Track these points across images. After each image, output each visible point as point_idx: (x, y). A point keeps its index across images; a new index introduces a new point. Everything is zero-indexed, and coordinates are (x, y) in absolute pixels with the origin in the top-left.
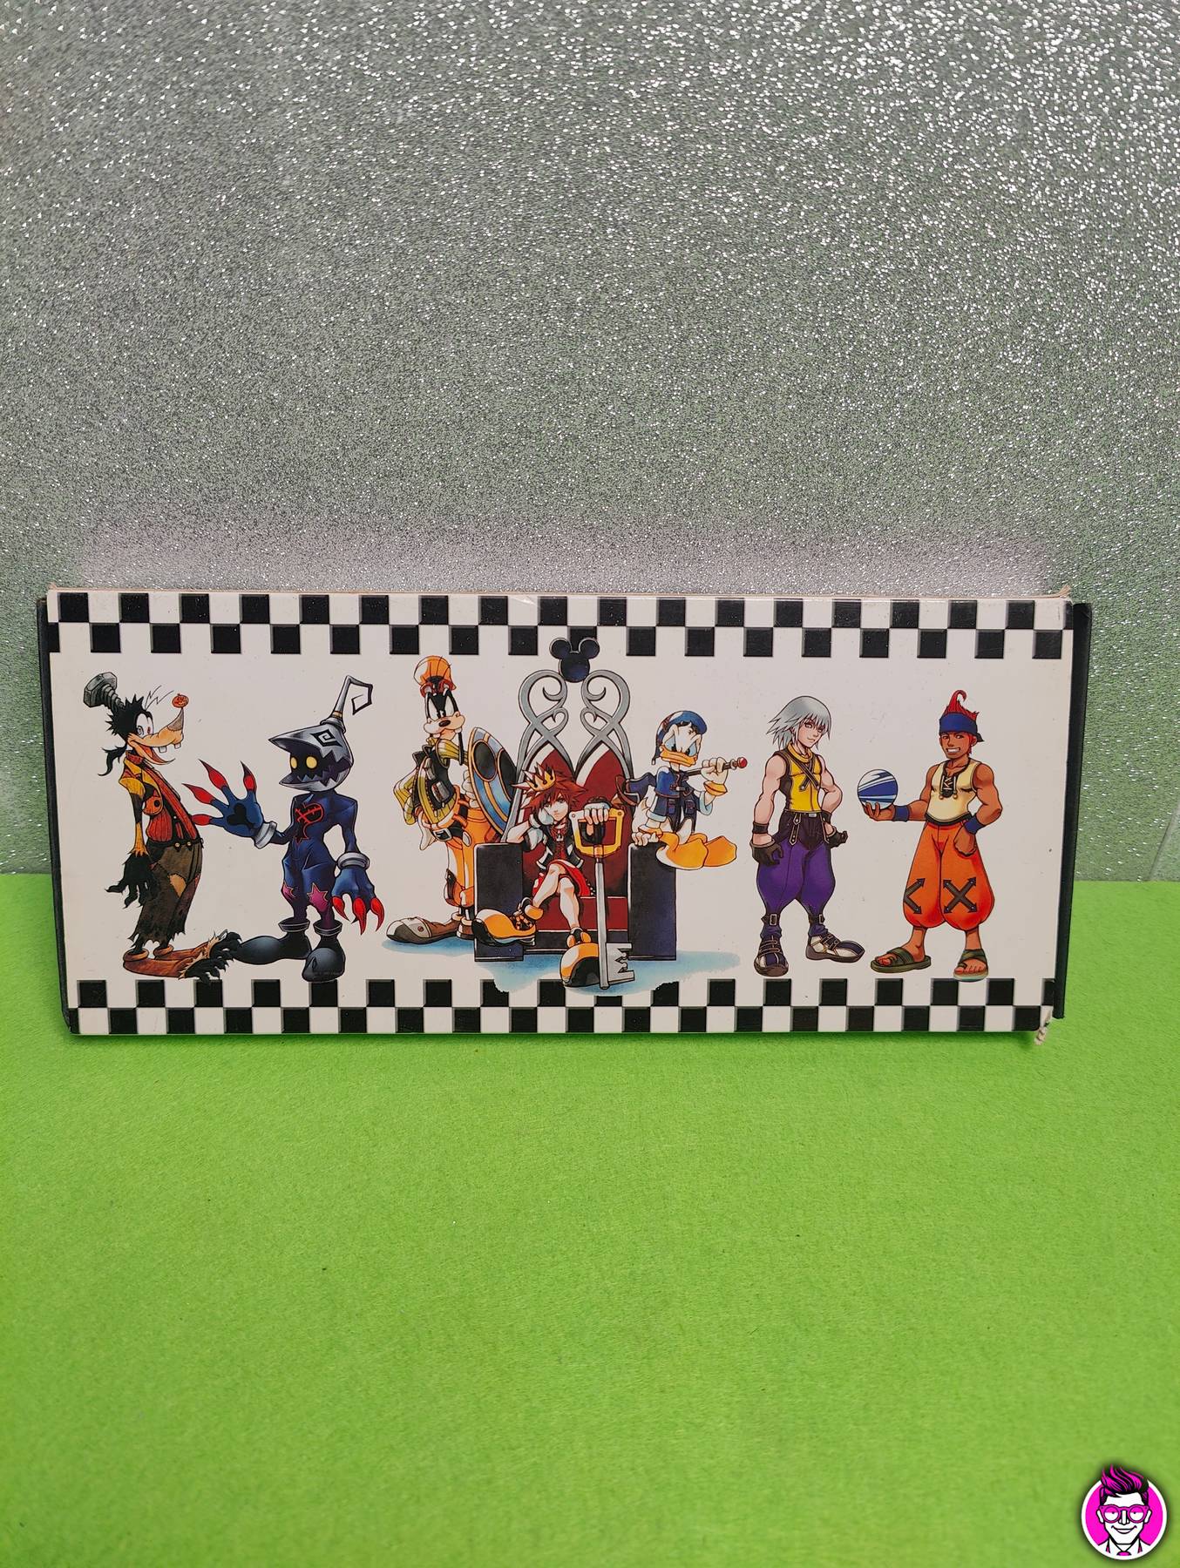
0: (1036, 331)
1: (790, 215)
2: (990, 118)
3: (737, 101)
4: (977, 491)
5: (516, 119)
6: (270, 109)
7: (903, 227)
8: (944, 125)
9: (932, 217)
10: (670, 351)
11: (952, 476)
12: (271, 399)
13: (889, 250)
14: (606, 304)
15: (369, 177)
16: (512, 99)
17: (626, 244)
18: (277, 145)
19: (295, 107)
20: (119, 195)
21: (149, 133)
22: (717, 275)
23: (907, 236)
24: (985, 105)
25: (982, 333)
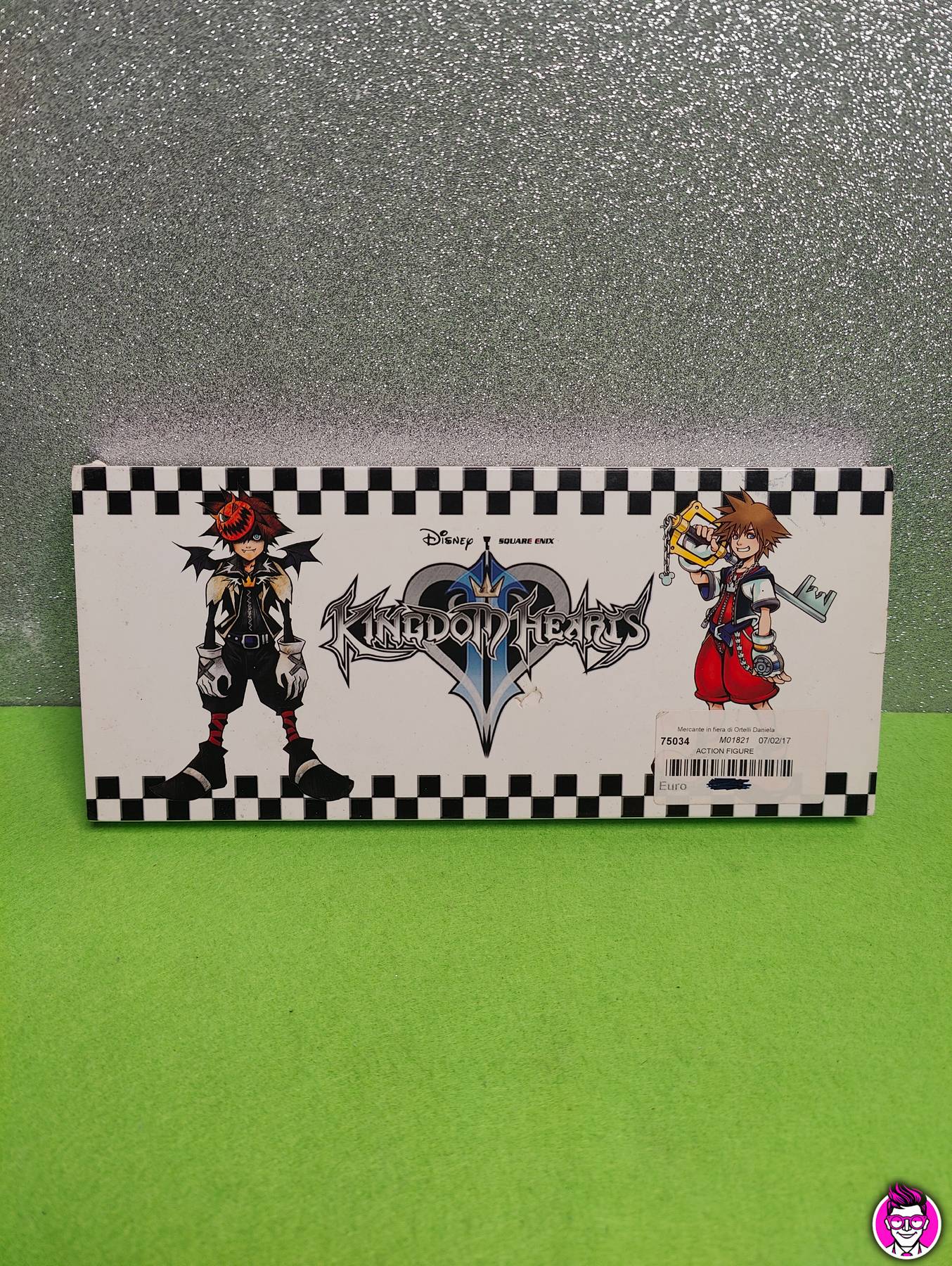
0: (857, 261)
1: (662, 170)
2: (819, 92)
3: (620, 81)
4: (811, 390)
5: (448, 96)
6: (257, 90)
7: (750, 179)
8: (782, 98)
9: (774, 171)
10: (568, 279)
11: (792, 378)
12: (253, 318)
13: (740, 197)
14: (517, 242)
15: (333, 143)
16: (445, 80)
17: (533, 194)
18: (262, 118)
19: (277, 88)
20: (138, 158)
21: (164, 109)
22: (604, 218)
23: (754, 186)
24: (814, 81)
25: (815, 262)
